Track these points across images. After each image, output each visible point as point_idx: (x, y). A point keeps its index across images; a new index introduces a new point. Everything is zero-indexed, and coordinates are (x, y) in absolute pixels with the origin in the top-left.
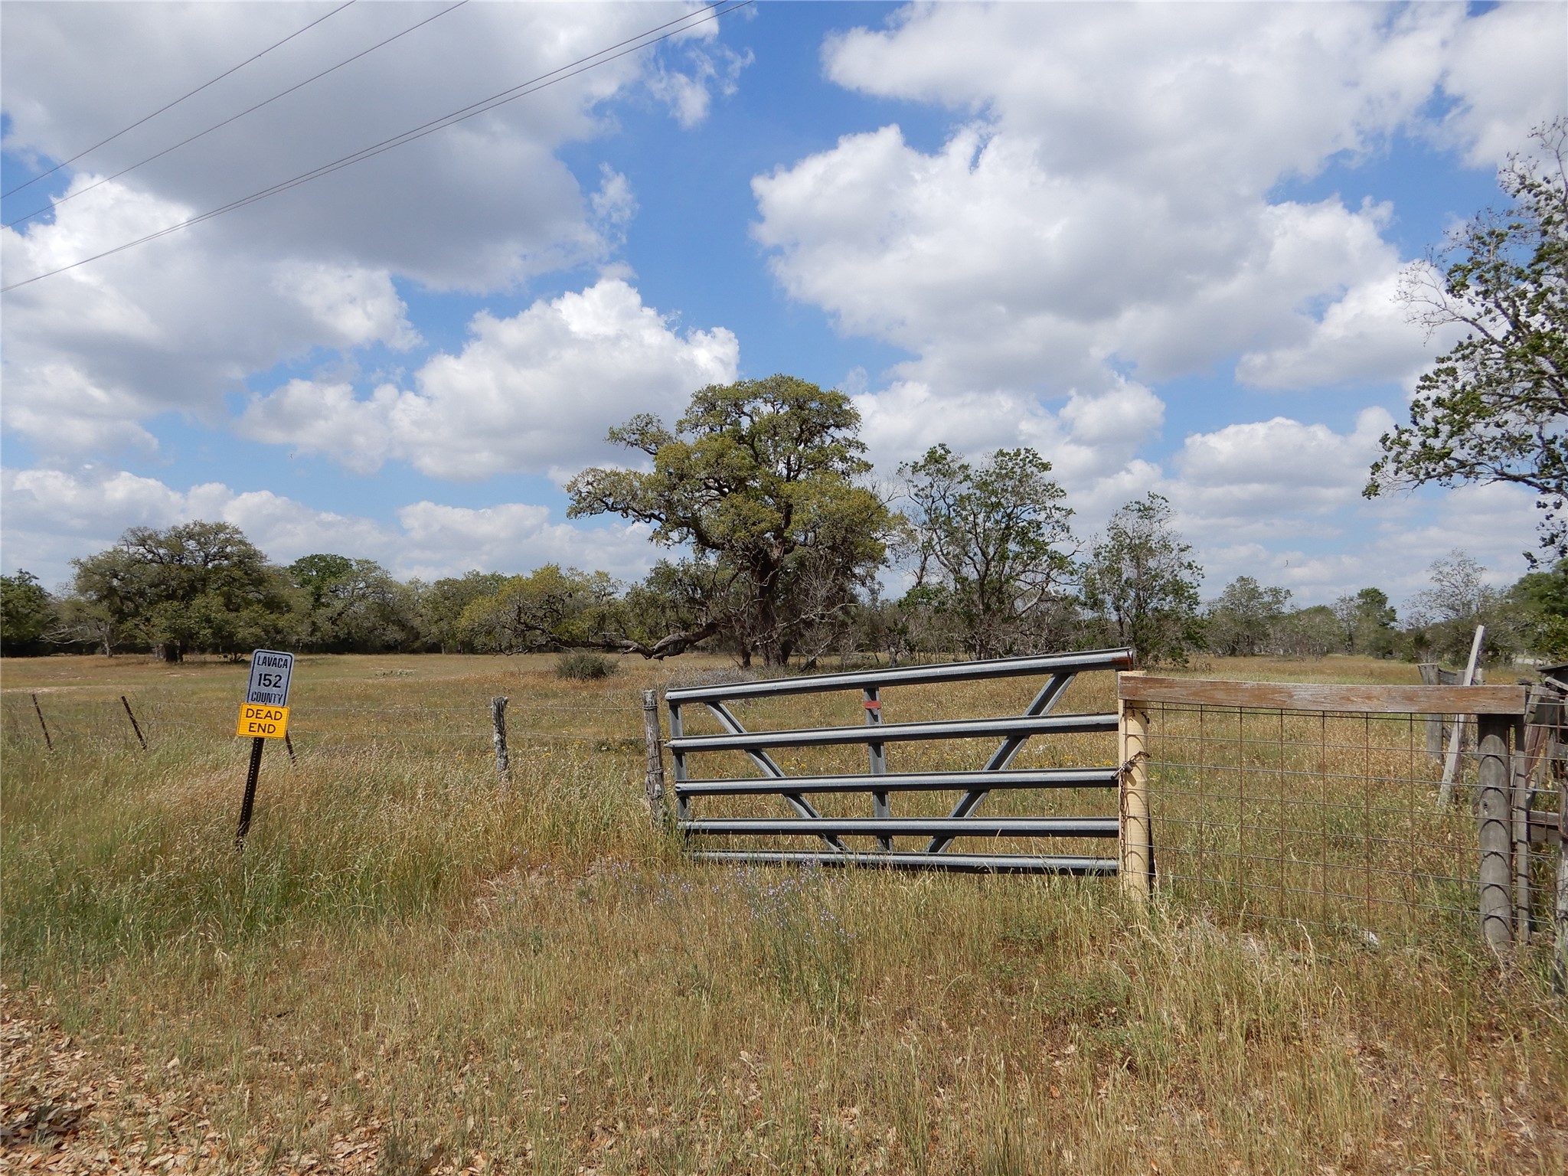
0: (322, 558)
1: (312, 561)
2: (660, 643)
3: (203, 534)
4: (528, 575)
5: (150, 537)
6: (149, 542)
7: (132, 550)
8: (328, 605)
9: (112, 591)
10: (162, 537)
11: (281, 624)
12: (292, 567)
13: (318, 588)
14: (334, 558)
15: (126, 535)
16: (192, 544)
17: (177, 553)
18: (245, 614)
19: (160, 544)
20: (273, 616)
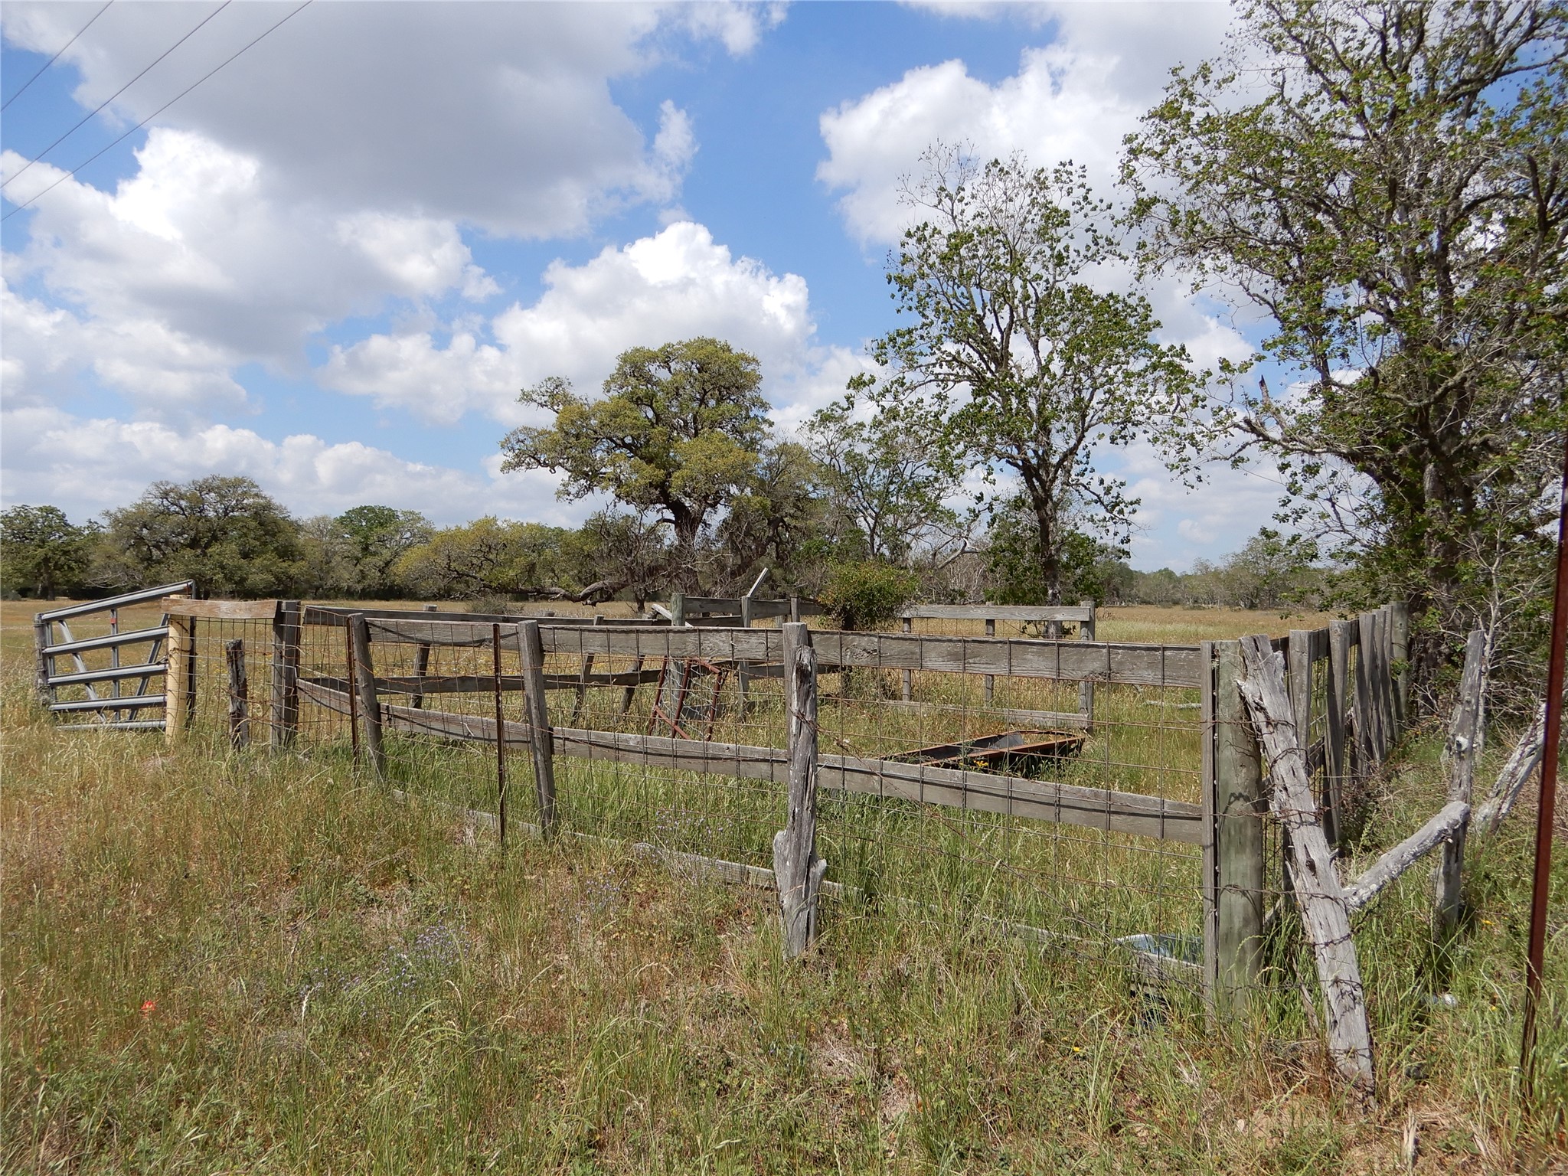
0: (371, 510)
1: (361, 512)
2: (586, 590)
3: (229, 487)
4: (465, 526)
5: (172, 490)
6: (172, 494)
7: (157, 502)
8: (375, 554)
9: (140, 539)
10: (183, 490)
11: (293, 571)
12: (342, 517)
13: (366, 538)
14: (382, 509)
15: (150, 489)
16: (212, 497)
17: (197, 505)
18: (257, 561)
19: (181, 497)
20: (285, 564)
